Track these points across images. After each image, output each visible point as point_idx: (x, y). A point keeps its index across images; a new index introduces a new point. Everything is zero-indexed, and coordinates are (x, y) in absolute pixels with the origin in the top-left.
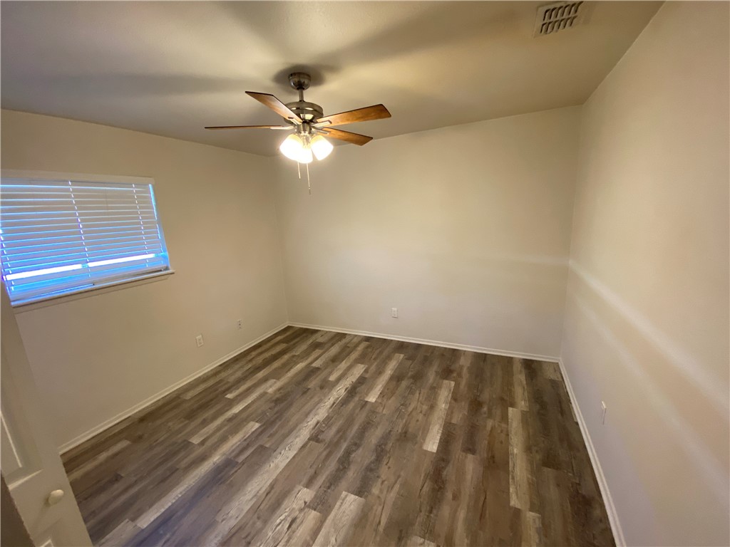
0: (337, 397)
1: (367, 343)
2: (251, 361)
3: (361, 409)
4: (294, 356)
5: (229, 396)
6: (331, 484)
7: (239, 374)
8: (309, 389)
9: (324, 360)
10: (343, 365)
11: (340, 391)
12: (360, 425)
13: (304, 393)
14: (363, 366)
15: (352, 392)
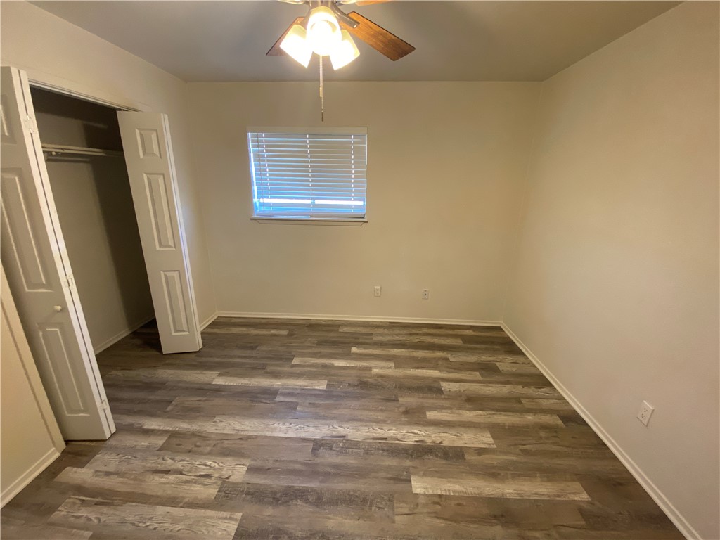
0: (399, 437)
1: (560, 422)
2: (411, 334)
3: (391, 479)
4: (447, 359)
5: (354, 350)
6: (252, 494)
7: (385, 339)
8: (398, 401)
9: (462, 389)
10: (469, 415)
11: (410, 435)
12: (355, 491)
13: (388, 400)
14: (491, 440)
15: (420, 451)
